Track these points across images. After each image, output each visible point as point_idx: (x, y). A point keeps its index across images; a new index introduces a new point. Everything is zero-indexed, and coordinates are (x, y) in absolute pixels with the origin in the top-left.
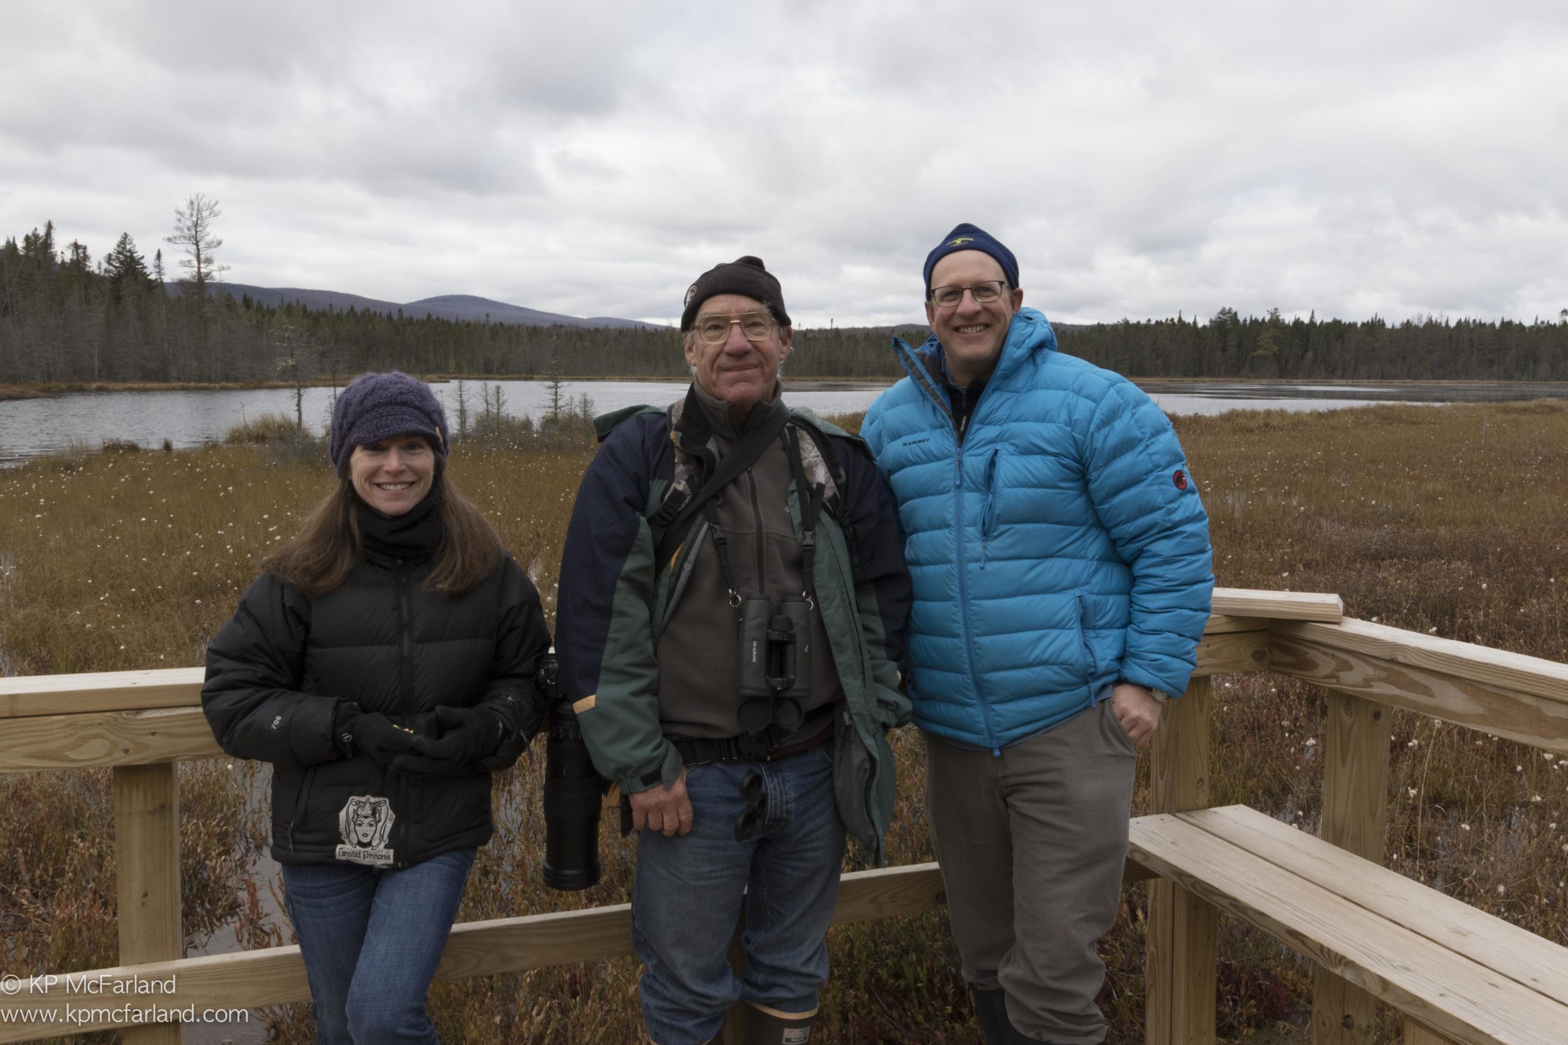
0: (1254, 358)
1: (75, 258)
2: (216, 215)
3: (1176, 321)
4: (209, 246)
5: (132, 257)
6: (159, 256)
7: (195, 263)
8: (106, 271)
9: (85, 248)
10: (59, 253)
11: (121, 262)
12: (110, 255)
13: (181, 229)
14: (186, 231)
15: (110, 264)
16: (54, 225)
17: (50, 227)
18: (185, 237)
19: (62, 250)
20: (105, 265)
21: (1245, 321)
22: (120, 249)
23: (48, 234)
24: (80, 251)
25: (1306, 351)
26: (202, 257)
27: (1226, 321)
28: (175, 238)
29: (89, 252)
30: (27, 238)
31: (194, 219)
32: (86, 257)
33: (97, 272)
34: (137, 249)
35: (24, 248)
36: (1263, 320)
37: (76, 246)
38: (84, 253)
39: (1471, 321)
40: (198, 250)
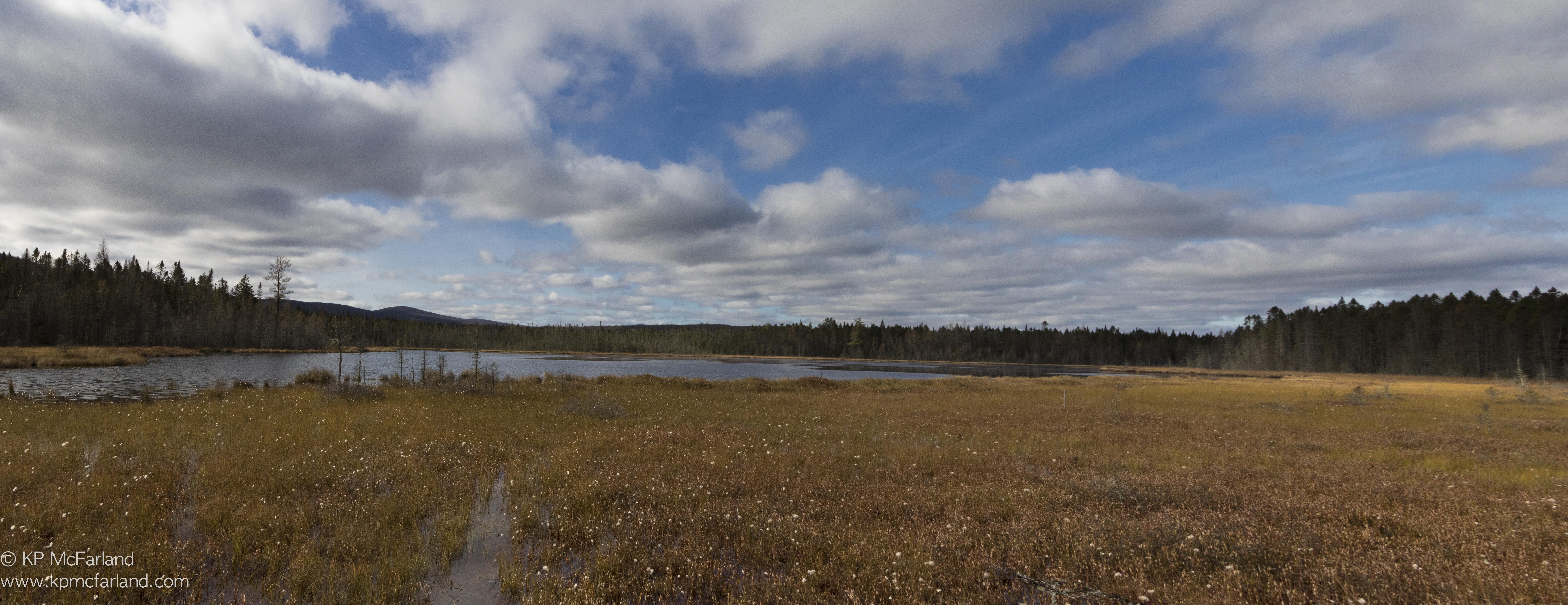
0: (848, 346)
1: (221, 287)
2: (289, 266)
3: (799, 324)
4: (284, 281)
5: (247, 287)
6: (260, 286)
7: (277, 289)
8: (235, 293)
9: (227, 282)
10: (214, 285)
11: (242, 289)
12: (238, 285)
13: (272, 273)
14: (274, 274)
15: (237, 290)
16: (213, 271)
17: (211, 272)
18: (273, 277)
19: (216, 282)
20: (234, 291)
21: (840, 325)
22: (242, 283)
23: (210, 275)
24: (224, 283)
25: (880, 344)
26: (281, 287)
27: (829, 325)
28: (269, 277)
29: (228, 284)
30: (201, 277)
31: (278, 268)
32: (226, 287)
33: (230, 294)
34: (250, 283)
35: (198, 282)
36: (852, 325)
37: (223, 281)
38: (226, 284)
39: (984, 328)
40: (279, 283)
